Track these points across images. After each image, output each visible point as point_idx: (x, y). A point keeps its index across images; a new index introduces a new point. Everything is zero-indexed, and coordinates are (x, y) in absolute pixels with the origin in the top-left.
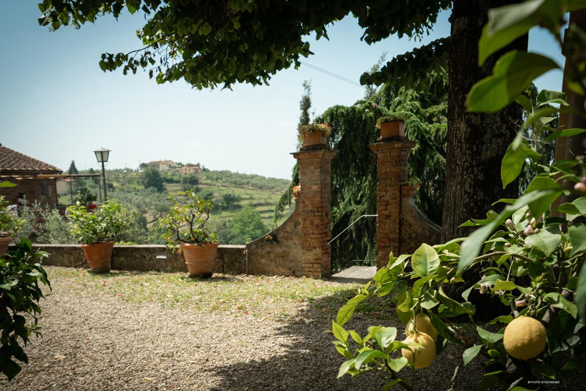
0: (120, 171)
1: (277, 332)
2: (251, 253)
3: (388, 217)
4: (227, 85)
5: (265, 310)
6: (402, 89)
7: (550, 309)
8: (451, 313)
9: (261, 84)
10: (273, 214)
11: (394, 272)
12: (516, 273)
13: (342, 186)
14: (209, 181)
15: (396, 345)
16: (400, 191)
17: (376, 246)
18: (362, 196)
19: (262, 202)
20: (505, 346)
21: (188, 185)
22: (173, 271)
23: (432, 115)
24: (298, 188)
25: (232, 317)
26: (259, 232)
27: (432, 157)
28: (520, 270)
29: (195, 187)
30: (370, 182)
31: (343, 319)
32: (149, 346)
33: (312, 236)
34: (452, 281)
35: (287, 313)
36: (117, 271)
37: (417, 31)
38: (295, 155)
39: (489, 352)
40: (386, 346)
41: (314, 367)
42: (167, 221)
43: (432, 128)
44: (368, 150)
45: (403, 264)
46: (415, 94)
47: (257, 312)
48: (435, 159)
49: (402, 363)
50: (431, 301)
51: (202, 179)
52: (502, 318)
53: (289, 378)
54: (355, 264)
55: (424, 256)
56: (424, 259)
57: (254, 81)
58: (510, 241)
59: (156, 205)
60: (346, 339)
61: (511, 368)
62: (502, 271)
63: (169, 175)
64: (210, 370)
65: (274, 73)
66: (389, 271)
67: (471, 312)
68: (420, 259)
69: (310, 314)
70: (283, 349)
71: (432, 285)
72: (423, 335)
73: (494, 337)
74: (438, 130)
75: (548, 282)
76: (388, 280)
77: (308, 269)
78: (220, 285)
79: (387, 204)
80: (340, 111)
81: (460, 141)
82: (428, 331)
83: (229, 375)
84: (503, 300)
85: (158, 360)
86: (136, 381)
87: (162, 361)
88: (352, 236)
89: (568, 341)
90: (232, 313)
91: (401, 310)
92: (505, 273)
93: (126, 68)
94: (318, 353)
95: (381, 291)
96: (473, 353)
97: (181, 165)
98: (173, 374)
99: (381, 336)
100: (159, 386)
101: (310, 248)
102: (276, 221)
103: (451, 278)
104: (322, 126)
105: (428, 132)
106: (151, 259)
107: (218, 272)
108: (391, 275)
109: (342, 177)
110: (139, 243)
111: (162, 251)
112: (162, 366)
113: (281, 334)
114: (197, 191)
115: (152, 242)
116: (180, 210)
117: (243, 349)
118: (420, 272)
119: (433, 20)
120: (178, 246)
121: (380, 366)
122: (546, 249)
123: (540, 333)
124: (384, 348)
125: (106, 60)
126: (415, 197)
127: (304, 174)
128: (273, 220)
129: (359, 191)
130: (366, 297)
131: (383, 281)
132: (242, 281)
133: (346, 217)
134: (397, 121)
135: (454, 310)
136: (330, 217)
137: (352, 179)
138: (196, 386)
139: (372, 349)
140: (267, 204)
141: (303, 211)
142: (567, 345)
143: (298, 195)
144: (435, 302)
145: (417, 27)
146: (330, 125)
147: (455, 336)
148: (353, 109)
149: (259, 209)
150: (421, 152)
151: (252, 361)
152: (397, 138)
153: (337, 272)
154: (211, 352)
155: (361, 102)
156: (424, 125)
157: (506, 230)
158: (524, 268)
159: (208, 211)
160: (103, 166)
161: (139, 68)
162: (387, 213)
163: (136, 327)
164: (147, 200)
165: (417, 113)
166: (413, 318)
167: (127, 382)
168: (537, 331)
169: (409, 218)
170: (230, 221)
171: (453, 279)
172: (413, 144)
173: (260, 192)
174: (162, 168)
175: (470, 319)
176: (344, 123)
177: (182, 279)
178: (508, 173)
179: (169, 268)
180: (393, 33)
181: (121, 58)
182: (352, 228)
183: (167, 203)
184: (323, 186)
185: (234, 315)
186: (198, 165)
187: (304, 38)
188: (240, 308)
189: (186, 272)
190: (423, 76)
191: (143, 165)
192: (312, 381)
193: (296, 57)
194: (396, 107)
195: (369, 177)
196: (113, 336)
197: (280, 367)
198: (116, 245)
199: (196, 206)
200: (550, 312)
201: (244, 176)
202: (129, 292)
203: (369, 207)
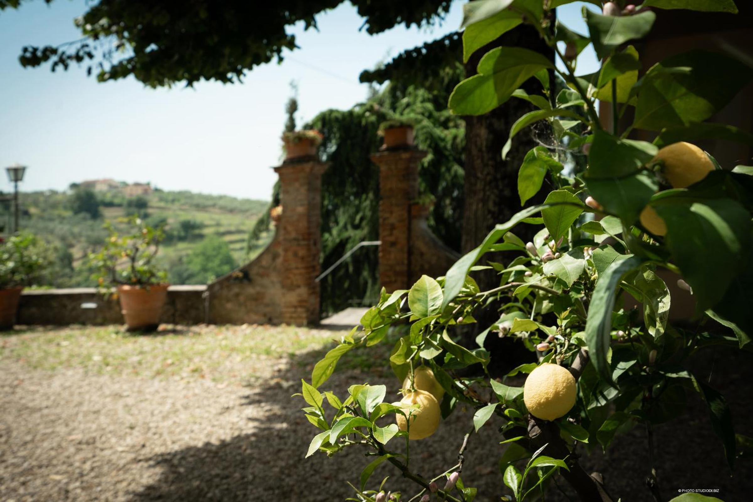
0: (41, 194)
1: (244, 401)
2: (213, 296)
3: (393, 244)
4: (190, 84)
5: (229, 371)
6: (411, 89)
7: (581, 353)
8: (459, 363)
9: (232, 82)
10: (245, 245)
11: (387, 313)
12: (541, 309)
13: (336, 207)
14: (162, 204)
15: (385, 408)
16: (409, 212)
17: (379, 282)
18: (362, 219)
19: (233, 228)
20: (526, 403)
21: (134, 210)
22: (103, 323)
23: (448, 120)
24: (279, 210)
25: (182, 384)
26: (226, 268)
27: (449, 170)
28: (546, 305)
29: (143, 211)
30: (372, 201)
31: (320, 378)
32: (62, 429)
33: (296, 272)
34: (460, 322)
35: (258, 374)
36: (24, 327)
37: (428, 23)
38: (277, 170)
39: (506, 412)
40: (371, 411)
41: (293, 448)
42: (100, 256)
43: (448, 134)
44: (369, 162)
45: (398, 302)
46: (427, 95)
47: (217, 375)
48: (453, 172)
49: (391, 432)
50: (432, 349)
51: (154, 201)
52: (524, 367)
53: (258, 465)
54: (351, 306)
55: (424, 291)
56: (424, 294)
57: (225, 80)
58: (532, 270)
59: (88, 237)
60: (320, 404)
61: (534, 432)
62: (525, 307)
63: (108, 198)
64: (147, 460)
65: (250, 68)
66: (380, 312)
67: (484, 360)
68: (420, 296)
69: (289, 375)
70: (252, 424)
71: (434, 328)
72: (424, 394)
73: (511, 393)
74: (455, 138)
75: (578, 319)
76: (380, 324)
77: (288, 315)
78: (169, 340)
79: (393, 227)
80: (334, 115)
81: (480, 150)
82: (431, 389)
83: (173, 466)
84: (528, 345)
85: (72, 450)
86: (38, 482)
87: (78, 450)
88: (347, 270)
89: (605, 393)
90: (182, 378)
91: (395, 361)
92: (529, 310)
93: (56, 64)
94: (299, 428)
95: (371, 339)
96: (485, 415)
97: (125, 184)
98: (92, 469)
99: (366, 398)
100: (71, 486)
101: (291, 288)
102: (248, 253)
103: (458, 318)
104: (311, 133)
105: (443, 140)
106: (74, 309)
107: (168, 322)
108: (383, 318)
109: (336, 195)
110: (59, 287)
111: (90, 297)
112: (78, 457)
113: (250, 403)
114: (145, 216)
115: (78, 285)
116: (120, 242)
117: (196, 427)
118: (419, 311)
119: (446, 9)
120: (113, 290)
121: (363, 438)
122: (567, 278)
123: (567, 383)
124: (370, 413)
125: (28, 55)
126: (427, 219)
127: (286, 192)
128: (244, 252)
129: (357, 212)
130: (350, 347)
131: (373, 325)
132: (199, 334)
133: (341, 247)
134: (405, 127)
135: (463, 358)
136: (319, 246)
137: (348, 198)
138: (124, 484)
139: (353, 415)
140: (239, 232)
141: (285, 240)
142: (605, 398)
143: (278, 219)
144: (437, 349)
145: (428, 18)
146: (321, 132)
147: (465, 393)
148: (351, 113)
149: (228, 238)
150: (435, 164)
151: (208, 444)
152: (403, 147)
153: (327, 317)
154: (150, 435)
155: (361, 105)
156: (439, 132)
157: (527, 256)
158: (550, 302)
159: (156, 242)
160: (16, 187)
161: (73, 64)
162: (392, 239)
163: (45, 404)
164: (76, 230)
165: (430, 116)
166: (411, 372)
167: (24, 484)
168: (564, 382)
169: (420, 245)
170: (188, 255)
171: (460, 319)
172: (425, 154)
173: (229, 216)
174: (99, 189)
175: (483, 370)
176: (339, 129)
177: (117, 333)
178: (527, 187)
179: (99, 320)
180: (399, 23)
181: (48, 52)
182: (349, 260)
183: (103, 233)
184: (311, 206)
185: (185, 381)
186: (148, 184)
187: (289, 30)
188: (194, 371)
189: (122, 323)
190: (436, 74)
191: (74, 186)
192: (288, 467)
193: (279, 51)
194: (404, 109)
195: (371, 195)
196: (10, 419)
197: (245, 450)
198: (27, 291)
199: (143, 236)
200: (581, 356)
201: (209, 198)
202: (39, 355)
203: (370, 233)
